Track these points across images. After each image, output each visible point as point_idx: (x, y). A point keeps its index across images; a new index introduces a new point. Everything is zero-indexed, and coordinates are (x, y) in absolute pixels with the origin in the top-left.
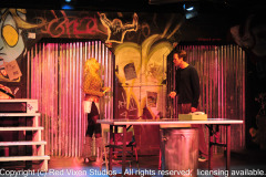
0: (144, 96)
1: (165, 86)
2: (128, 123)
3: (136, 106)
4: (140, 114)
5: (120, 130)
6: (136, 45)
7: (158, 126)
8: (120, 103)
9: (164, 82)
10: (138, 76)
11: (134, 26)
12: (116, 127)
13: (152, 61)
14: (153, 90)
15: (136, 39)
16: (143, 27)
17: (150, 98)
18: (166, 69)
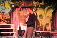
0: (45, 24)
1: (51, 21)
2: (40, 32)
3: (42, 27)
4: (44, 29)
5: (38, 34)
6: (43, 9)
8: (38, 26)
9: (51, 20)
10: (43, 18)
11: (42, 4)
12: (37, 33)
13: (47, 14)
14: (48, 22)
15: (43, 7)
16: (45, 4)
17: (47, 24)
18: (51, 16)
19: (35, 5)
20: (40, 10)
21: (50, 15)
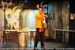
0: (13, 23)
1: (19, 21)
2: (8, 30)
4: (12, 28)
5: (6, 32)
6: (11, 9)
7: (17, 31)
8: (6, 25)
9: (19, 20)
10: (11, 18)
13: (15, 14)
15: (11, 7)
16: (13, 4)
17: (15, 24)
18: (19, 16)
19: (4, 5)
20: (8, 10)
21: (17, 14)
